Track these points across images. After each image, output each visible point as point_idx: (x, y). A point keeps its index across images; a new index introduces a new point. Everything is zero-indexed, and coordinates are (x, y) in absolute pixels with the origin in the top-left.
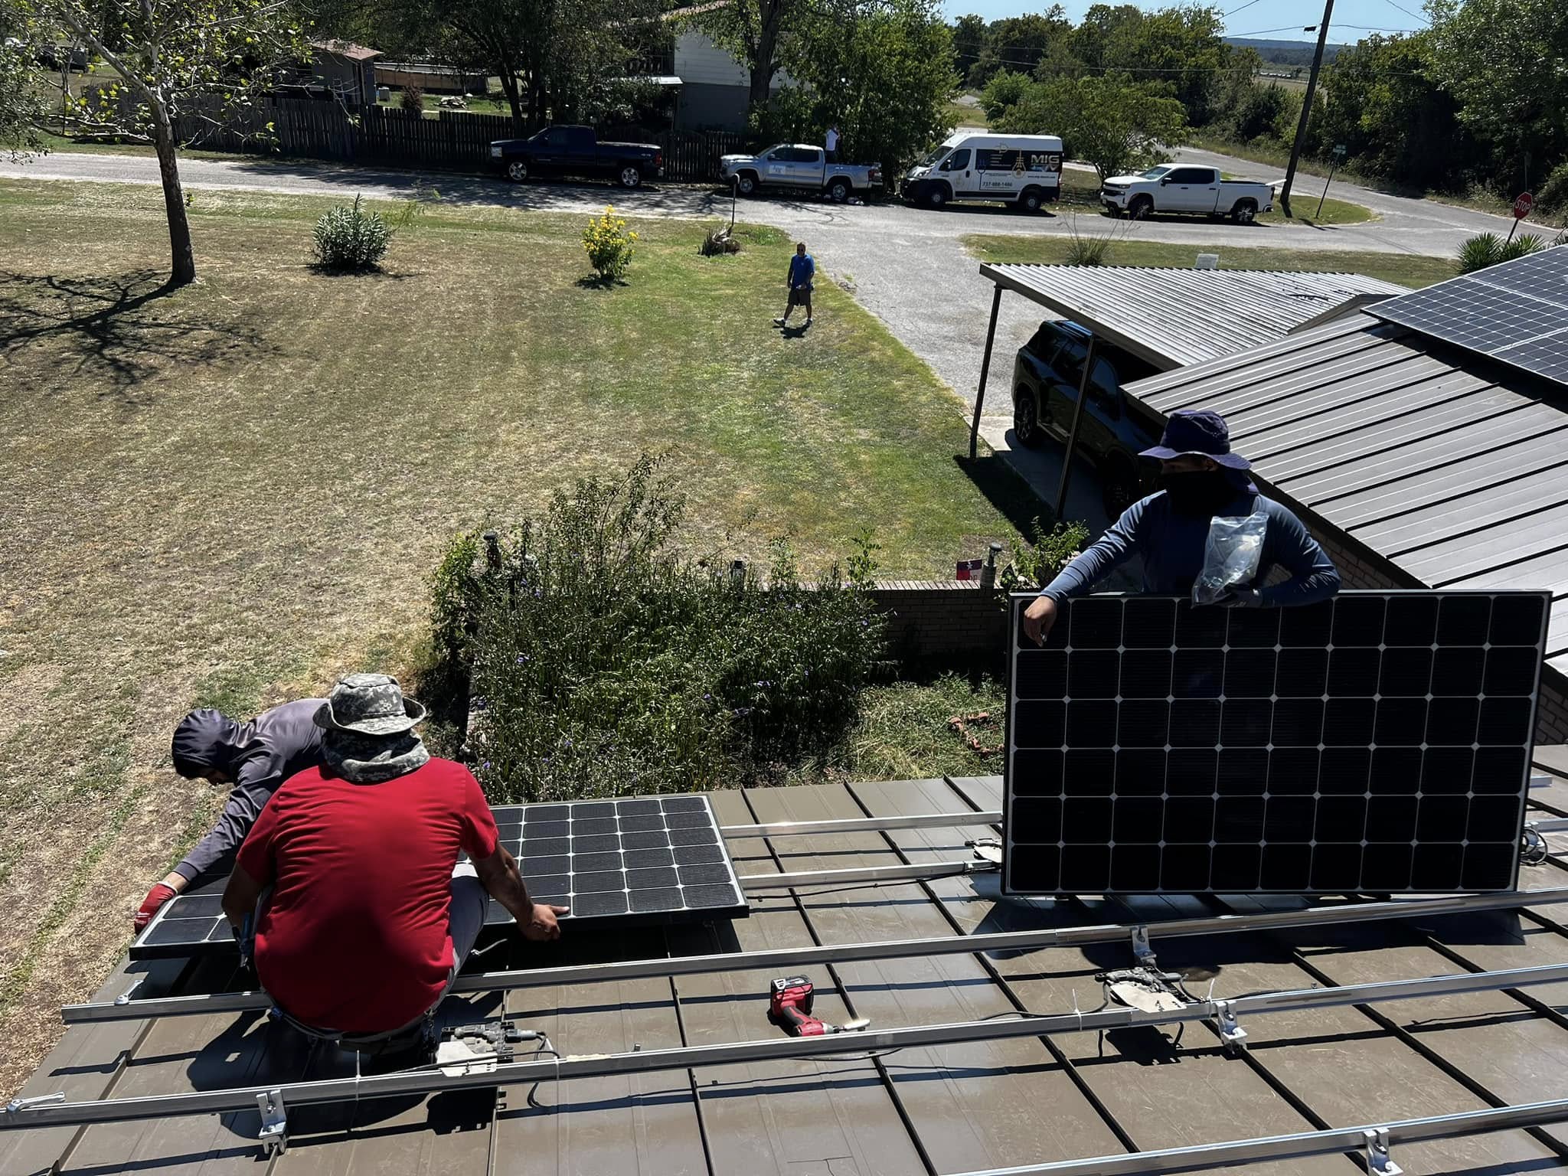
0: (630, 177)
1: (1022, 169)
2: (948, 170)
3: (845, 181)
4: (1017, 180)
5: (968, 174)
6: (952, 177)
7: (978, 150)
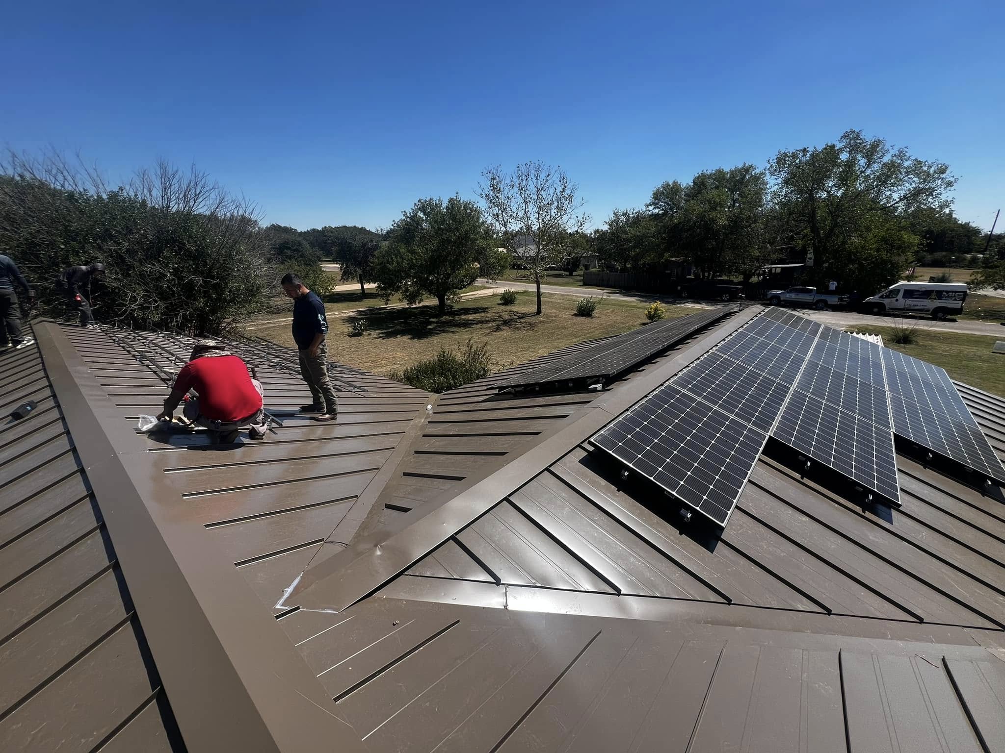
0: (726, 297)
1: (935, 299)
2: (884, 298)
3: (825, 302)
4: (932, 304)
5: (897, 300)
6: (886, 301)
7: (905, 290)
